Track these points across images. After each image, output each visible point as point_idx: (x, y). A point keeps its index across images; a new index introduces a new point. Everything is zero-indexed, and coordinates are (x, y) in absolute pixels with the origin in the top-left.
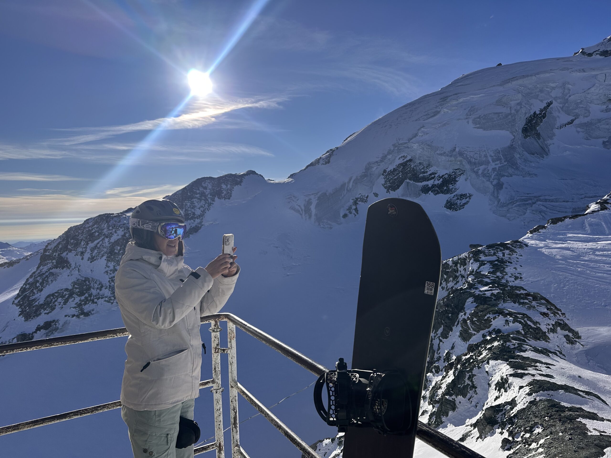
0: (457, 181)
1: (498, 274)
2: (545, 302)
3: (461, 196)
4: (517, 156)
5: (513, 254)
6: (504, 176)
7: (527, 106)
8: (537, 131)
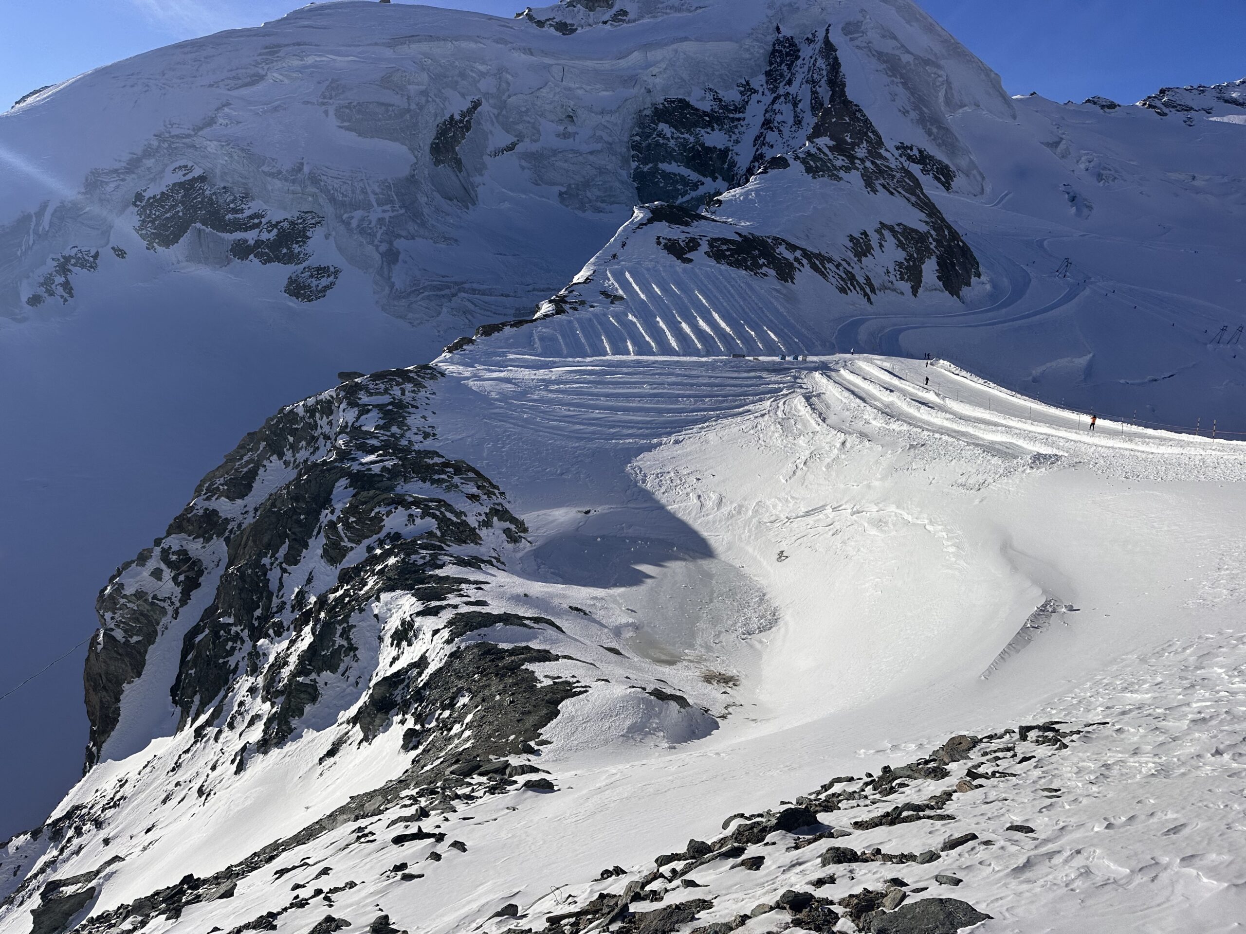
0: (309, 238)
1: (394, 429)
2: (474, 475)
3: (318, 271)
4: (423, 199)
5: (419, 391)
6: (399, 236)
7: (437, 100)
8: (457, 155)
